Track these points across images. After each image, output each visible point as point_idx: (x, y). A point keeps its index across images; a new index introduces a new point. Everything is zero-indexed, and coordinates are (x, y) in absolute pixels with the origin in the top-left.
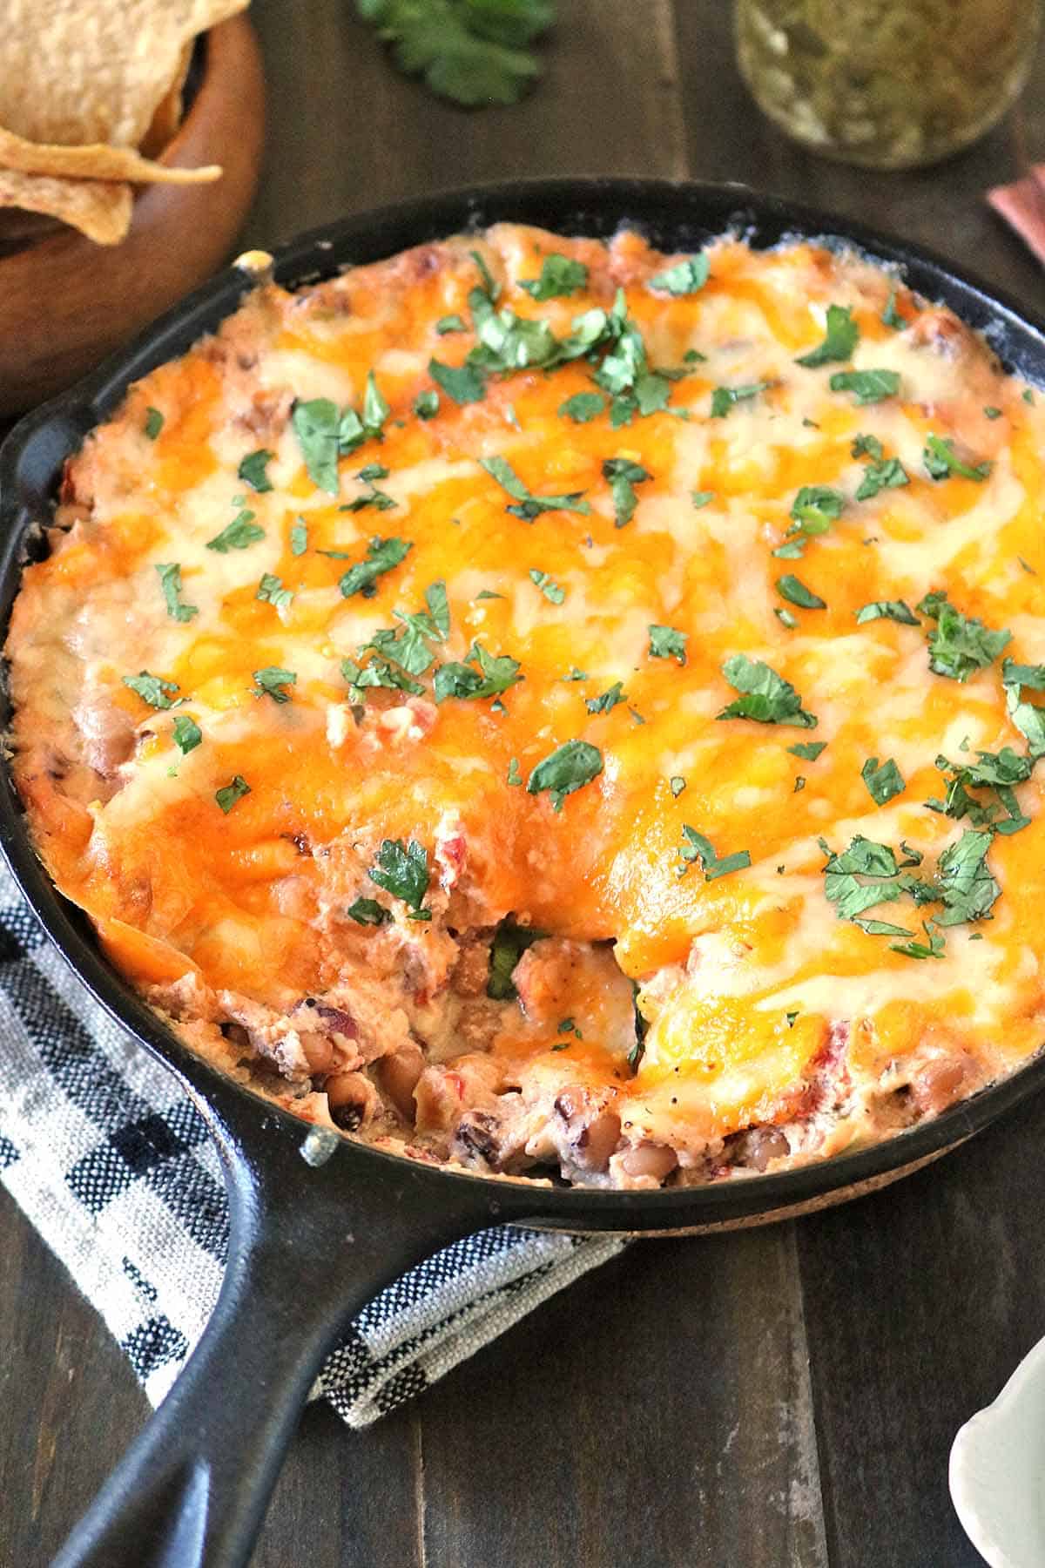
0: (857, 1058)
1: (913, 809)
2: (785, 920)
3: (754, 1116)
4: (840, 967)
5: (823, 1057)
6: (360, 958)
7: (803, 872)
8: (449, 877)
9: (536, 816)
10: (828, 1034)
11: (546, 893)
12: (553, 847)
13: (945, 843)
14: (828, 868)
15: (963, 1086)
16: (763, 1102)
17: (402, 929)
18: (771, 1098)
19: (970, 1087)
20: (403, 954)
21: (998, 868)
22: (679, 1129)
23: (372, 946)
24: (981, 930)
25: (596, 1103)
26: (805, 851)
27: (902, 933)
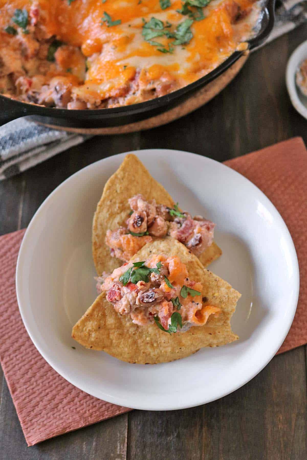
0: (142, 80)
1: (172, 12)
2: (128, 40)
3: (110, 94)
4: (142, 54)
5: (133, 79)
6: (8, 43)
7: (136, 27)
8: (34, 21)
9: (63, 6)
10: (135, 73)
11: (64, 30)
12: (66, 16)
13: (179, 22)
14: (143, 27)
15: (170, 89)
16: (113, 91)
17: (20, 36)
18: (116, 89)
19: (172, 90)
20: (21, 44)
21: (194, 30)
22: (87, 96)
23: (12, 41)
24: (186, 48)
25: (65, 87)
26: (138, 21)
27: (161, 45)
